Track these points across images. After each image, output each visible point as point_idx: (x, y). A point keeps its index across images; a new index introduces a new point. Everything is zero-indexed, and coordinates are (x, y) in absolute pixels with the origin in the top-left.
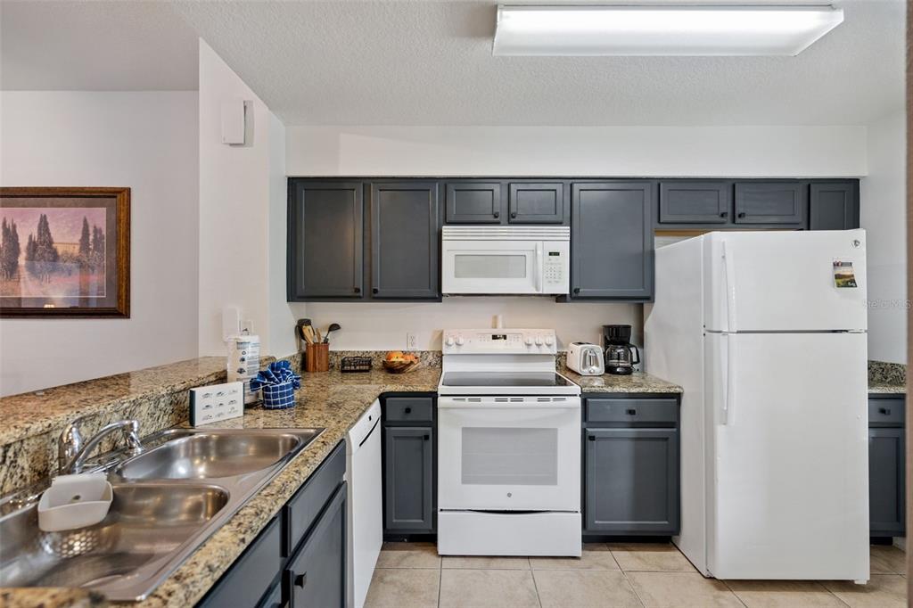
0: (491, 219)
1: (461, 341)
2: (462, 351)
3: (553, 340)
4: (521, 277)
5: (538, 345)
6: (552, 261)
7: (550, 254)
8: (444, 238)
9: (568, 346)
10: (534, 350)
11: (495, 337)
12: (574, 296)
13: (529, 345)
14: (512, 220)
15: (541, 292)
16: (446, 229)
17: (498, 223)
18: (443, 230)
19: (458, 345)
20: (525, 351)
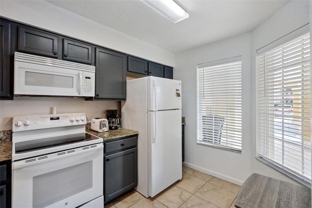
0: (52, 55)
1: (28, 122)
2: (29, 128)
3: (84, 118)
4: (71, 88)
5: (77, 121)
6: (87, 81)
7: (86, 78)
8: (16, 59)
9: (91, 120)
10: (75, 123)
11: (52, 119)
12: (97, 98)
13: (72, 121)
14: (64, 57)
15: (81, 95)
16: (17, 54)
17: (56, 58)
18: (15, 54)
19: (25, 125)
20: (70, 124)
